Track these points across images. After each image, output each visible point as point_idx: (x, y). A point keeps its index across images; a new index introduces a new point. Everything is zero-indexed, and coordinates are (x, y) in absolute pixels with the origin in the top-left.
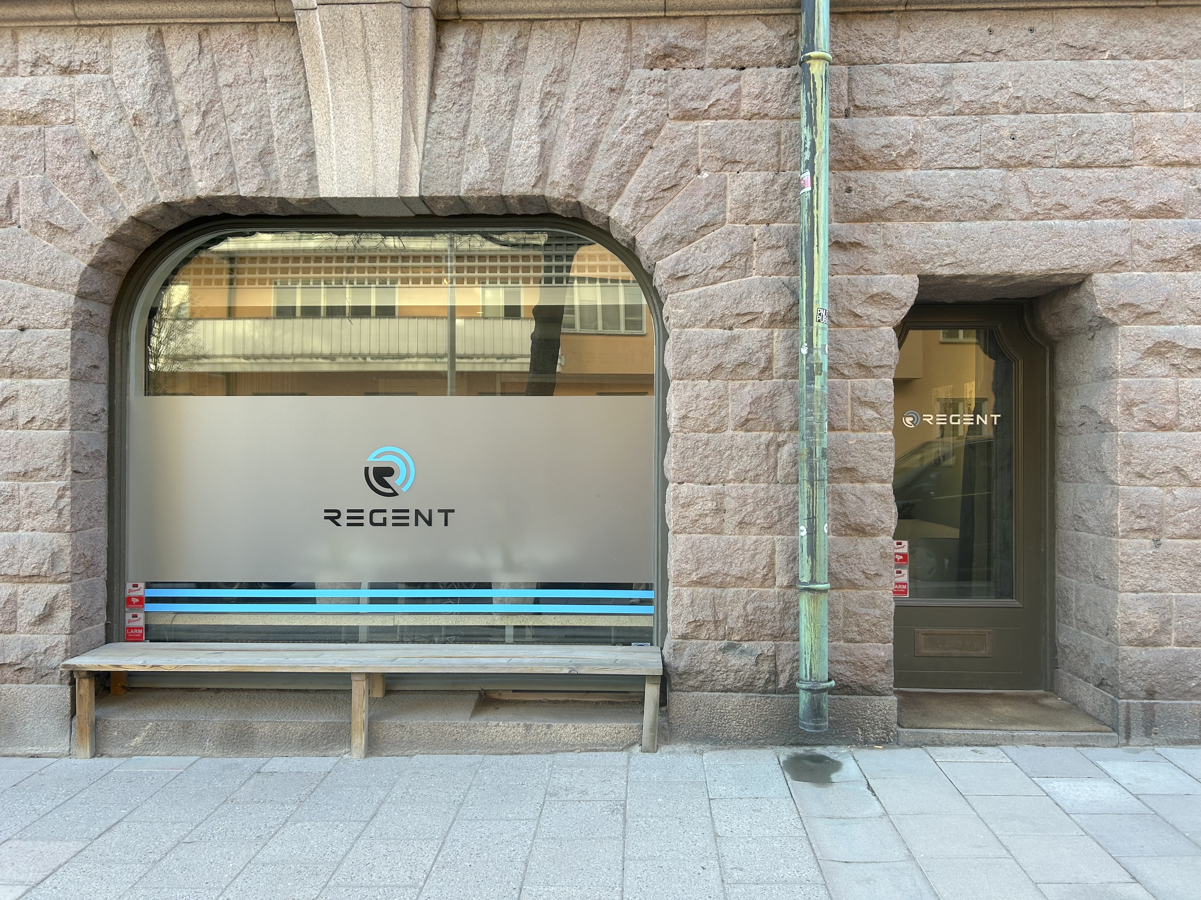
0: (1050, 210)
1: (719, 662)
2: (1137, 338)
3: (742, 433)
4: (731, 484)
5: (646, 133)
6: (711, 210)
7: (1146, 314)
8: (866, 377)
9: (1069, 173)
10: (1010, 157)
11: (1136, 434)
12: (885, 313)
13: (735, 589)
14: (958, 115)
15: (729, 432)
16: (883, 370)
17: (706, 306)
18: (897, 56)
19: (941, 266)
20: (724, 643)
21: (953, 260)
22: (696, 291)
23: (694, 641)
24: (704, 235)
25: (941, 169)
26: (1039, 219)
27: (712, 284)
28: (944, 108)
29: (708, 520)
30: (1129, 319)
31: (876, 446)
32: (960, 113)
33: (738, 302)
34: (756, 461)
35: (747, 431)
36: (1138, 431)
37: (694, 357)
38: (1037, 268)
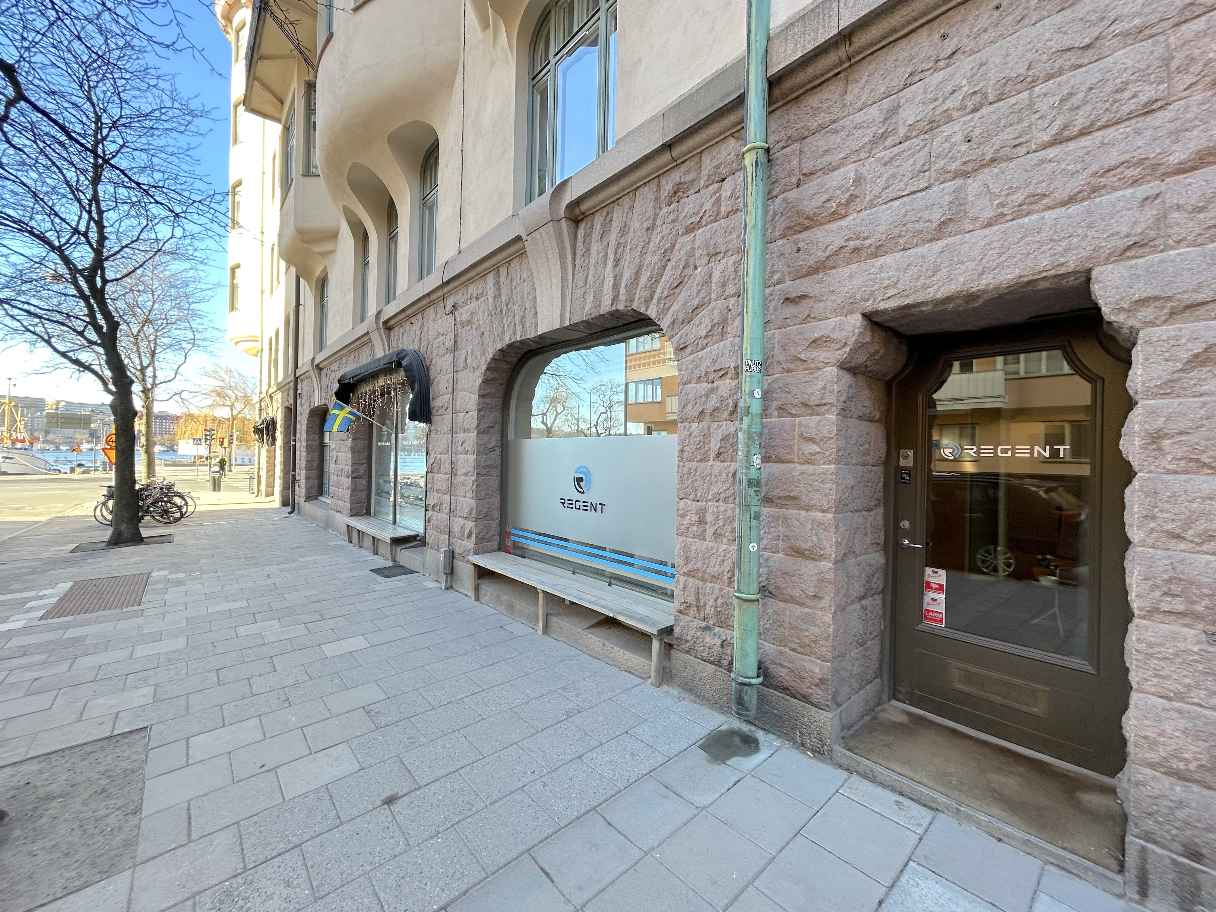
0: (1020, 205)
1: (698, 638)
2: (1172, 342)
3: (718, 463)
4: (710, 503)
5: (665, 252)
6: (703, 294)
7: (1188, 307)
8: (812, 415)
9: (1052, 152)
10: (965, 163)
11: (1170, 477)
12: (828, 354)
13: (712, 585)
14: (906, 141)
15: (711, 462)
16: (826, 408)
17: (697, 367)
18: (843, 112)
19: (883, 300)
20: (703, 624)
21: (895, 291)
22: (692, 357)
23: (686, 617)
24: (697, 315)
25: (885, 203)
26: (1008, 221)
27: (702, 350)
28: (889, 141)
29: (695, 528)
30: (1156, 318)
31: (817, 478)
32: (907, 138)
33: (714, 362)
34: (726, 486)
35: (722, 461)
36: (1176, 472)
37: (690, 406)
38: (1002, 278)
